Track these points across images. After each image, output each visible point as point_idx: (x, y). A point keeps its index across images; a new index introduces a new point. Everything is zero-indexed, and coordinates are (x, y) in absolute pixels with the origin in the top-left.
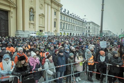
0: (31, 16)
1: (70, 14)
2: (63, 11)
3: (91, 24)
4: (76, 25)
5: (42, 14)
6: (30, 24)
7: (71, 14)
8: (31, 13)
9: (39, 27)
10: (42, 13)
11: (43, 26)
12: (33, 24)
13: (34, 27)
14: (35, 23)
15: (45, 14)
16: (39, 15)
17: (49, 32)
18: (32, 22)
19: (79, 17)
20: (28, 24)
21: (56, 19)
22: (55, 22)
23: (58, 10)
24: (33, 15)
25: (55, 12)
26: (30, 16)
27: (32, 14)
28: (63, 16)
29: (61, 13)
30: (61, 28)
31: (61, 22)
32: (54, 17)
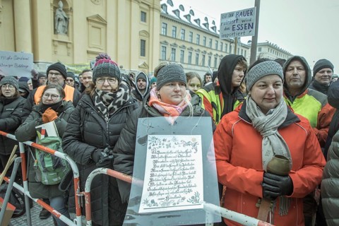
0: (59, 20)
1: (196, 21)
2: (173, 11)
4: (214, 53)
5: (98, 17)
6: (56, 43)
7: (199, 19)
8: (58, 12)
9: (88, 52)
10: (96, 13)
11: (103, 52)
12: (67, 43)
13: (70, 51)
14: (73, 40)
15: (106, 17)
16: (88, 19)
17: (121, 67)
18: (62, 37)
20: (50, 42)
21: (147, 33)
22: (143, 42)
23: (151, 8)
24: (65, 18)
25: (143, 14)
26: (56, 20)
27: (61, 15)
28: (170, 24)
29: (164, 17)
30: (165, 60)
31: (165, 42)
32: (138, 26)
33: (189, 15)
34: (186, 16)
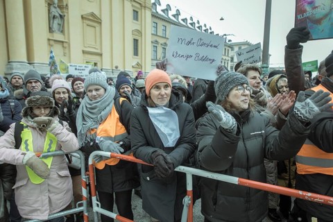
0: (54, 17)
1: (183, 20)
2: (162, 10)
5: (93, 15)
6: (52, 42)
7: (186, 19)
8: (53, 9)
9: (84, 52)
10: (90, 11)
11: (99, 51)
12: (63, 42)
13: (67, 51)
14: (69, 39)
15: (101, 15)
16: (82, 17)
17: (116, 67)
18: (58, 36)
19: (210, 29)
20: (46, 41)
21: (139, 32)
22: (136, 41)
23: (143, 6)
24: (61, 16)
25: (136, 12)
26: (52, 18)
27: (56, 12)
28: (160, 23)
29: (155, 16)
30: (156, 59)
31: (156, 41)
32: (131, 25)
33: (178, 14)
34: (174, 16)
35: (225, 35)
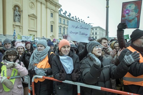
0: (16, 15)
1: (72, 17)
2: (63, 13)
3: (98, 29)
5: (33, 15)
6: (15, 26)
7: (73, 17)
8: (16, 12)
9: (29, 30)
10: (32, 13)
11: (35, 30)
12: (20, 26)
13: (21, 30)
14: (22, 25)
15: (37, 15)
16: (29, 16)
19: (84, 21)
20: (12, 26)
21: (53, 22)
22: (52, 26)
23: (55, 12)
24: (19, 15)
25: (52, 14)
26: (15, 16)
28: (62, 19)
29: (60, 15)
30: (61, 34)
31: (61, 26)
32: (50, 19)
33: (70, 15)
34: (68, 16)
35: (90, 24)
